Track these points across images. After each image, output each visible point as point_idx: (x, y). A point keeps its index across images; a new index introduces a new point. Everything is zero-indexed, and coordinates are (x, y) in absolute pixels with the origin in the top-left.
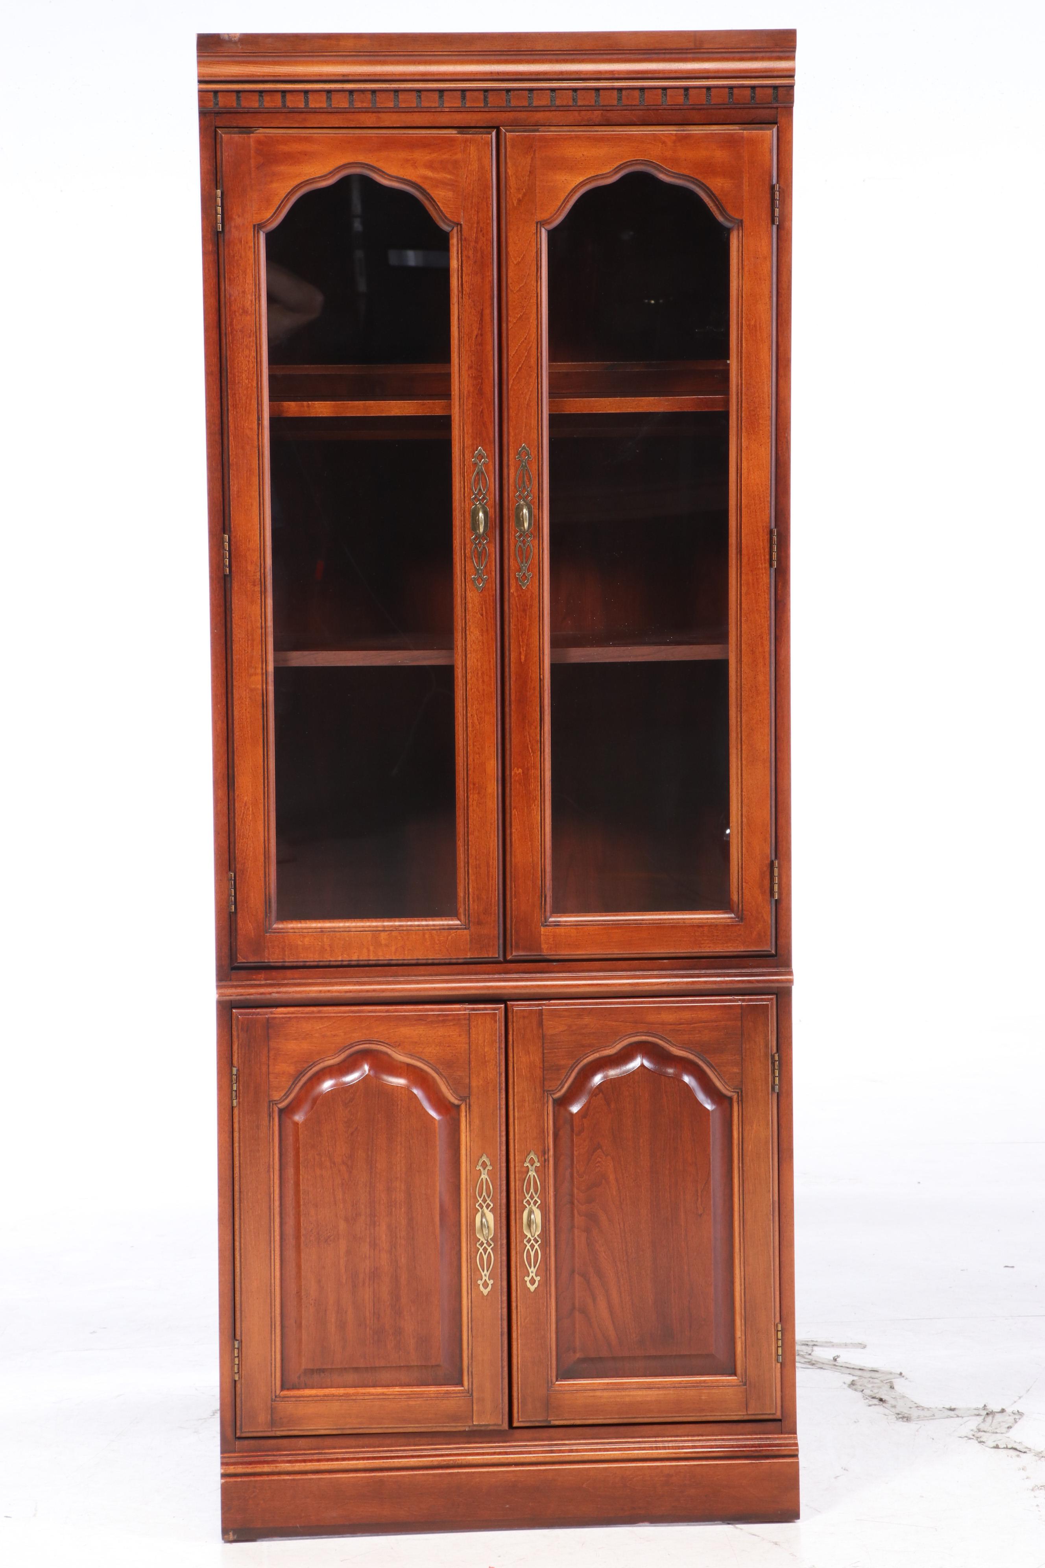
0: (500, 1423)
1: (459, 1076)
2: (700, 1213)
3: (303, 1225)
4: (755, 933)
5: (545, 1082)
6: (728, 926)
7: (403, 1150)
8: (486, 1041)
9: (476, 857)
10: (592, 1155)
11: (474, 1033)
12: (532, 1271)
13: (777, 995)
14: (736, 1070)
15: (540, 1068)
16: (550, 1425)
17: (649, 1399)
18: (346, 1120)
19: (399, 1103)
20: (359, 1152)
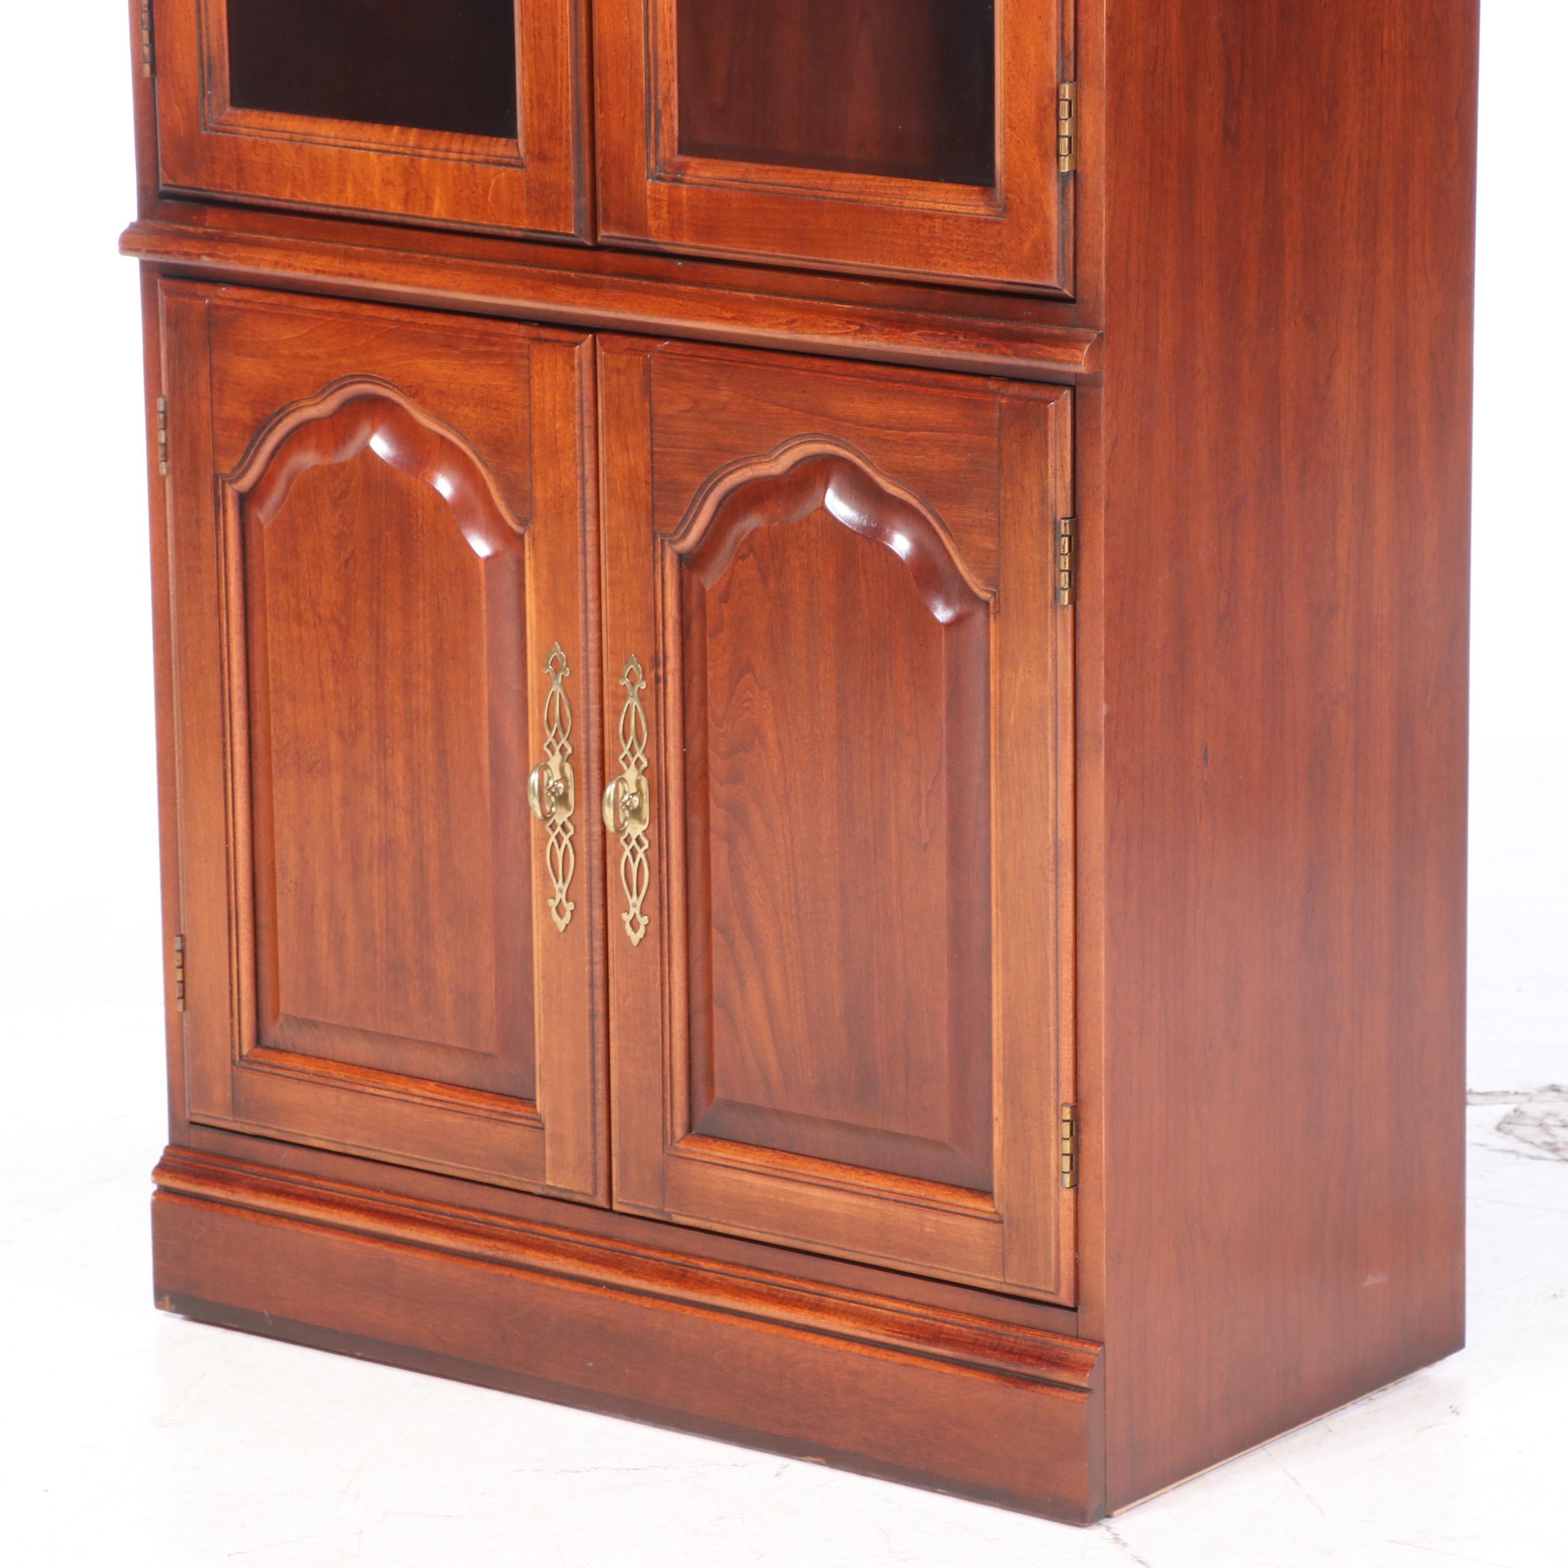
0: (589, 1191)
1: (515, 473)
2: (924, 841)
3: (275, 731)
4: (1027, 245)
5: (655, 515)
6: (979, 221)
7: (428, 611)
8: (558, 407)
9: (533, 13)
10: (737, 683)
11: (537, 387)
12: (635, 902)
13: (1073, 388)
14: (990, 544)
15: (647, 483)
16: (670, 1221)
17: (833, 1209)
18: (335, 532)
19: (420, 512)
20: (359, 602)
